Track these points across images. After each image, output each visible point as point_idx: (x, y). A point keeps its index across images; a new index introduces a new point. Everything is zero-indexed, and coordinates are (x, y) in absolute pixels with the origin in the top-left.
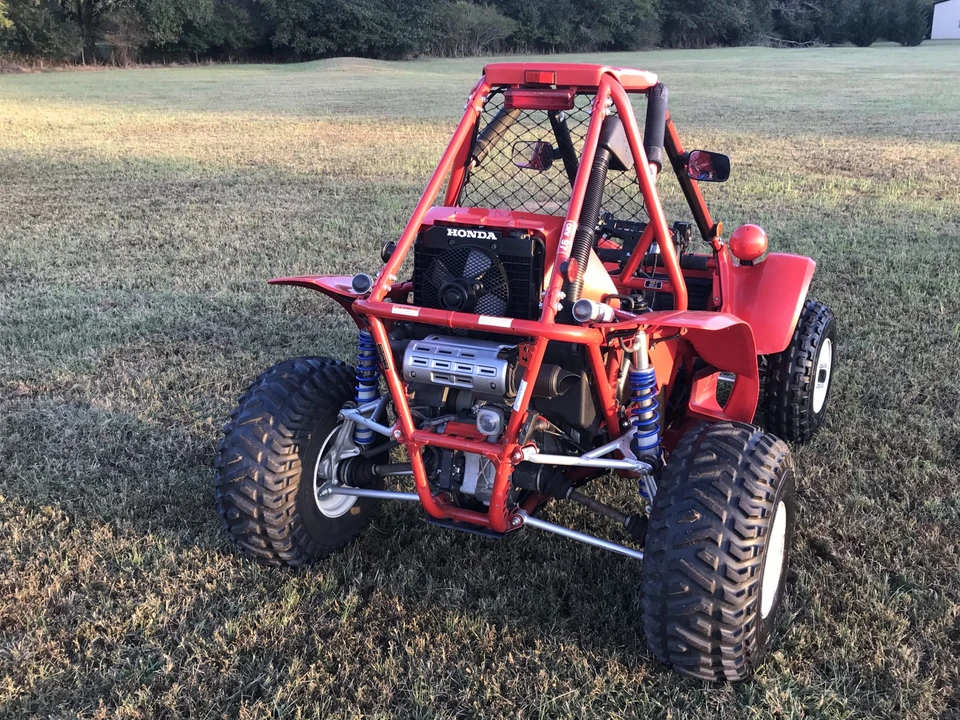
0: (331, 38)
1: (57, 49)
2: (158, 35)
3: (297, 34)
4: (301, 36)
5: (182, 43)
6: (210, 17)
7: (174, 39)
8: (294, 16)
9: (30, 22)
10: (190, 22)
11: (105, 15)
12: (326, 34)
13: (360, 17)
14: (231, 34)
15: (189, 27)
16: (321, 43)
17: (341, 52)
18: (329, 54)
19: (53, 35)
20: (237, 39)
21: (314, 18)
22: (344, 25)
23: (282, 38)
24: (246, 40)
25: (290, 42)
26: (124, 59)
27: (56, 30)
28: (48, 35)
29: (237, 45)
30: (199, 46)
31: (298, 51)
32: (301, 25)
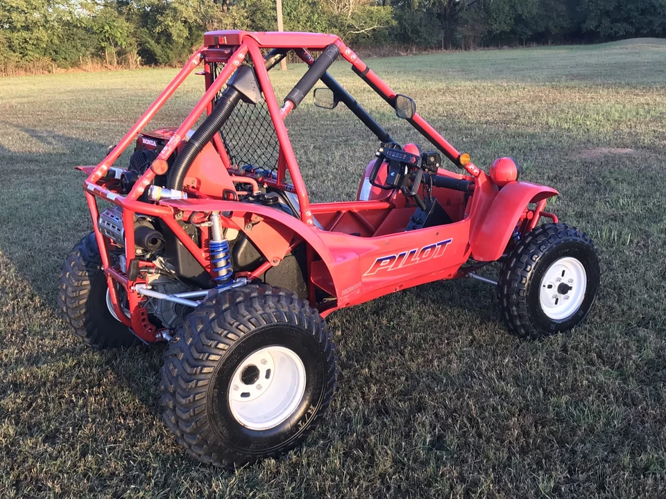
0: (632, 24)
1: (425, 39)
2: (495, 26)
3: (603, 21)
4: (606, 22)
5: (513, 32)
6: (535, 11)
7: (507, 28)
8: (601, 8)
9: (409, 22)
10: (520, 16)
11: (461, 14)
12: (627, 20)
13: (657, 5)
14: (551, 23)
15: (519, 19)
16: (621, 27)
17: (638, 34)
18: (628, 36)
19: (423, 29)
20: (556, 27)
21: (618, 8)
22: (643, 12)
23: (591, 25)
24: (562, 28)
25: (597, 27)
26: (470, 45)
27: (425, 26)
28: (420, 29)
29: (554, 31)
30: (525, 33)
31: (602, 34)
32: (607, 13)
